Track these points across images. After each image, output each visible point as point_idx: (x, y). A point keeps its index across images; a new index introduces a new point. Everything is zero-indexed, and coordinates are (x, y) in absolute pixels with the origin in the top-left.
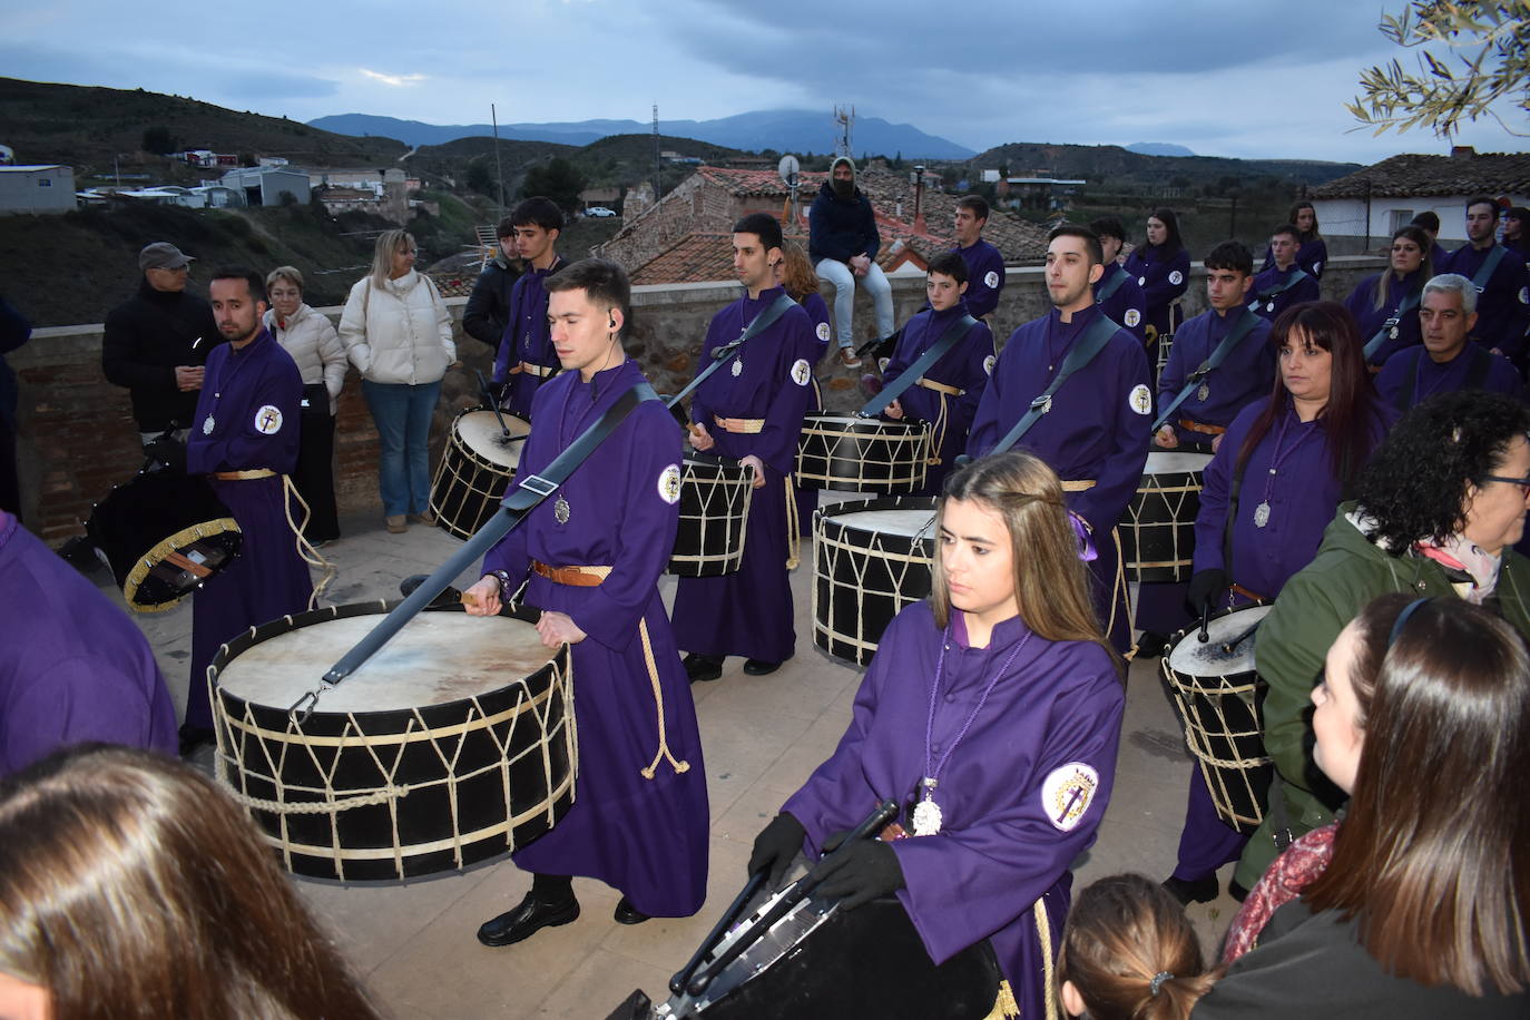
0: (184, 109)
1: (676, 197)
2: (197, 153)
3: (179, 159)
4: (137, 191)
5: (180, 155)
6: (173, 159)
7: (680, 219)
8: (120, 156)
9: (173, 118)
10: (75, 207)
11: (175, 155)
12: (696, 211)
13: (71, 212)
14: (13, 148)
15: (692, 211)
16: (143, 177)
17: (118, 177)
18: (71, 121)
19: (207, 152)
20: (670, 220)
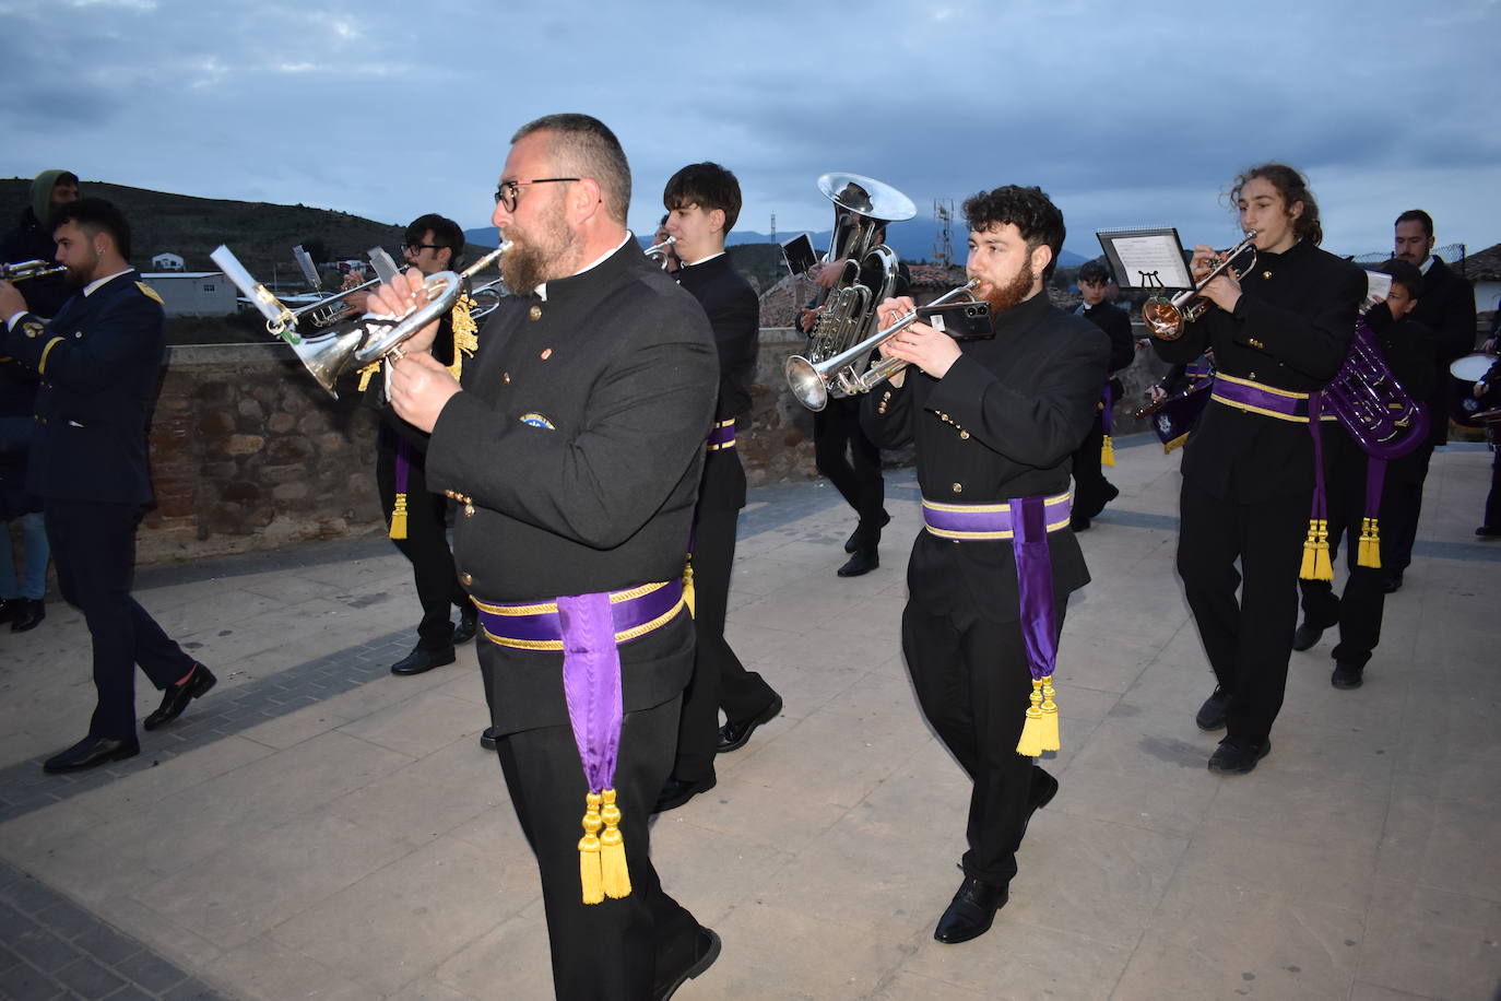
0: (338, 222)
1: (781, 289)
2: (349, 262)
3: (331, 268)
4: (293, 296)
5: (333, 264)
6: (326, 268)
7: (783, 310)
8: (280, 265)
9: (328, 230)
10: (235, 310)
11: (328, 264)
12: (798, 302)
13: (232, 315)
14: (184, 257)
15: (795, 303)
16: (299, 284)
17: (276, 284)
18: (237, 233)
19: (357, 262)
20: (773, 311)
